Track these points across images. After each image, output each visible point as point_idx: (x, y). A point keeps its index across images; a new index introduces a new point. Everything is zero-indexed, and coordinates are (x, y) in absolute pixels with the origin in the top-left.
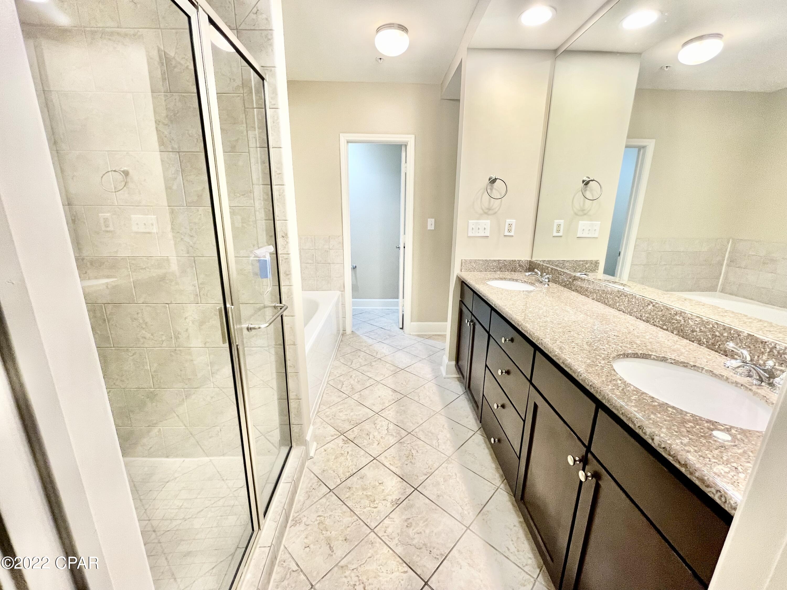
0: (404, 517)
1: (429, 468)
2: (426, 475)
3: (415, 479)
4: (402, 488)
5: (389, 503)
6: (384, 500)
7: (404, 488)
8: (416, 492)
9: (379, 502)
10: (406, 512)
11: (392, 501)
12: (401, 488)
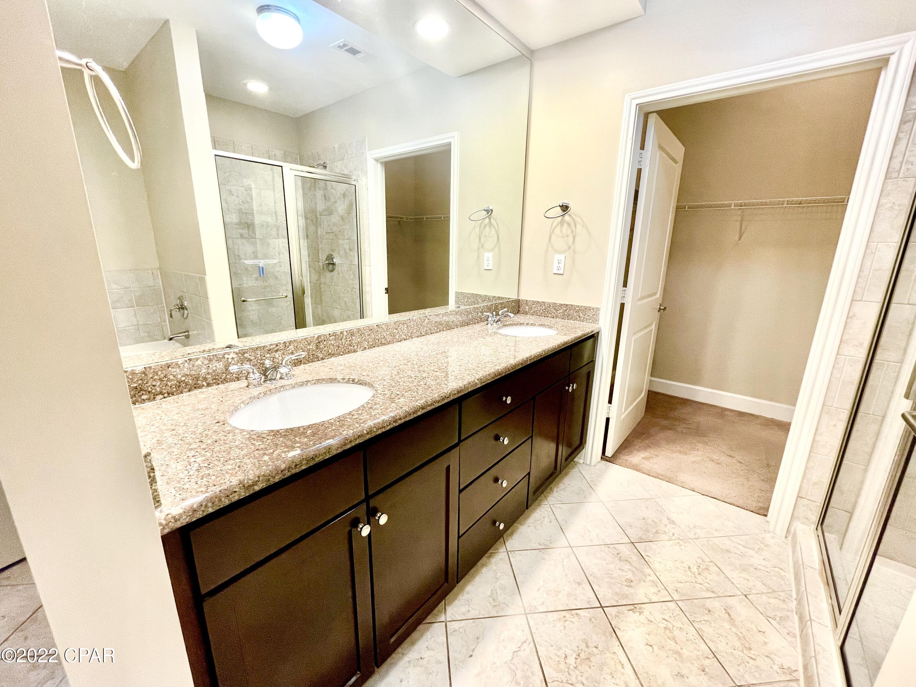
0: (631, 590)
1: (566, 619)
2: (577, 614)
3: (596, 620)
4: (620, 620)
5: (645, 613)
6: (651, 622)
7: (617, 618)
8: (604, 604)
9: (659, 623)
10: (627, 593)
11: (640, 614)
12: (622, 621)
